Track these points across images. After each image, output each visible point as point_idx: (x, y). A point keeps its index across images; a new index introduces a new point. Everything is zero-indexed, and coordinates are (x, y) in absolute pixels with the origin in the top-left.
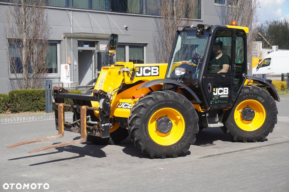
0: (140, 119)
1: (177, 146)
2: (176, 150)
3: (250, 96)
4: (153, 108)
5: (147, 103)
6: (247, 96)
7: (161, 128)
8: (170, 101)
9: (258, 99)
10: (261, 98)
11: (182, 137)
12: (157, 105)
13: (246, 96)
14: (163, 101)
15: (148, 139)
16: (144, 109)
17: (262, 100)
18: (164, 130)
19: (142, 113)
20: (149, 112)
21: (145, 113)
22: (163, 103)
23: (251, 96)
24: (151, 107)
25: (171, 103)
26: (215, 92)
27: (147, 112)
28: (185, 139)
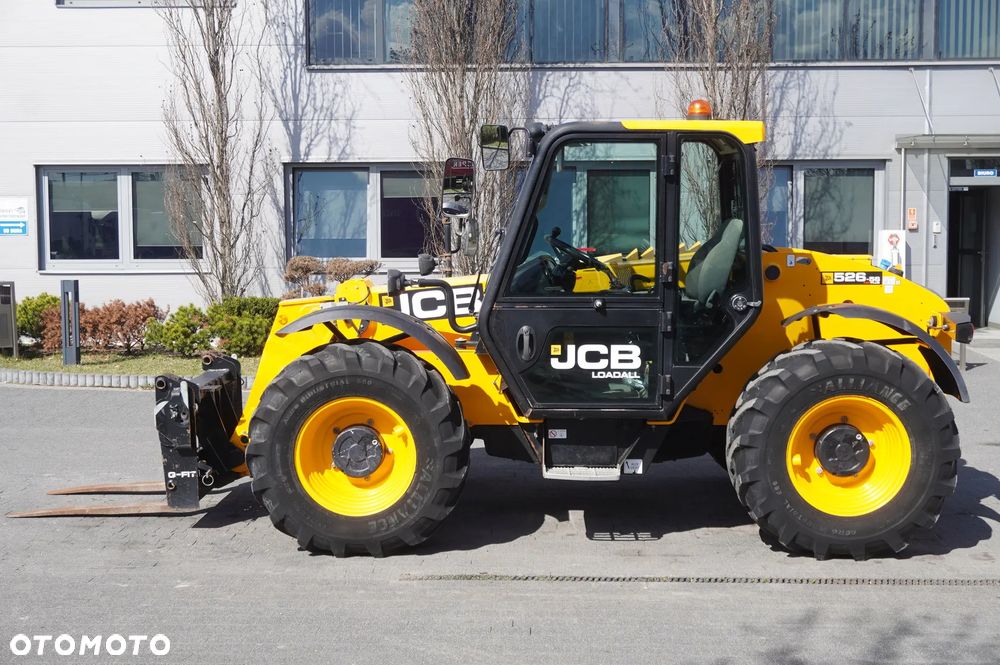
0: (266, 426)
1: (384, 521)
2: (379, 535)
3: (852, 380)
4: (310, 394)
5: (293, 379)
6: (840, 381)
7: (345, 459)
8: (367, 378)
9: (887, 395)
10: (898, 394)
11: (407, 496)
12: (322, 388)
13: (835, 383)
14: (343, 377)
15: (290, 491)
16: (281, 395)
17: (900, 400)
18: (357, 467)
19: (273, 409)
20: (296, 407)
21: (283, 411)
22: (342, 382)
23: (857, 382)
24: (303, 393)
25: (370, 382)
26: (563, 358)
27: (290, 406)
28: (415, 501)
